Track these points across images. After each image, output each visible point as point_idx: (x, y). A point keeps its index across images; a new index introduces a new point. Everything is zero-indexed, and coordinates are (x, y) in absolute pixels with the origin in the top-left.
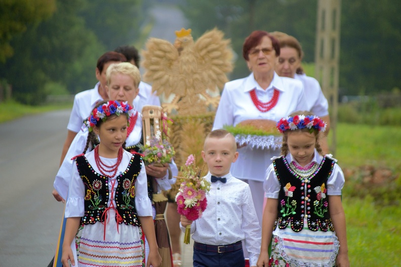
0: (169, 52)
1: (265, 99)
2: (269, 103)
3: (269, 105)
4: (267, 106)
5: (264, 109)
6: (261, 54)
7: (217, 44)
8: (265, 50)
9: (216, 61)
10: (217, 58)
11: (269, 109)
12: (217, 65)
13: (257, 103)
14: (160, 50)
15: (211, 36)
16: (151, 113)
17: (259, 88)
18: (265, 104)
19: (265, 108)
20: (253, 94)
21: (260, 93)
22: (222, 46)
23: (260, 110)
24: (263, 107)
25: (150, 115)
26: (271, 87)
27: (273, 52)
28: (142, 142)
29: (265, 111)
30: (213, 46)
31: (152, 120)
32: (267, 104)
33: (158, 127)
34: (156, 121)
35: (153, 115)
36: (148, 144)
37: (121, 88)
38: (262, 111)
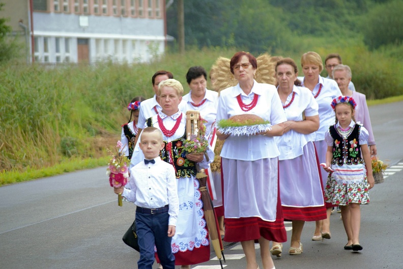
1: (247, 101)
2: (251, 104)
3: (250, 106)
5: (246, 109)
6: (241, 68)
8: (244, 65)
11: (250, 109)
13: (241, 104)
16: (192, 116)
17: (243, 94)
18: (247, 106)
20: (239, 98)
21: (244, 98)
23: (244, 110)
24: (246, 108)
25: (191, 117)
26: (251, 93)
27: (250, 66)
28: (185, 137)
29: (247, 111)
31: (192, 121)
32: (249, 105)
33: (196, 126)
34: (195, 122)
35: (193, 117)
36: (189, 139)
37: (168, 97)
38: (245, 111)
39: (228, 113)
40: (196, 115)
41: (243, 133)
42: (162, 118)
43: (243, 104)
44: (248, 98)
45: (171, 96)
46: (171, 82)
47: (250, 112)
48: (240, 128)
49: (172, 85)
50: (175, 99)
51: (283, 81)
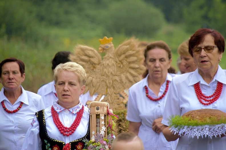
0: (92, 57)
2: (212, 96)
3: (211, 99)
4: (209, 99)
5: (206, 103)
7: (133, 51)
9: (132, 65)
10: (133, 62)
11: (212, 102)
12: (133, 68)
14: (86, 55)
15: (129, 44)
16: (98, 109)
17: (203, 82)
18: (208, 97)
19: (208, 101)
20: (197, 87)
21: (204, 87)
22: (138, 52)
23: (203, 104)
24: (206, 101)
25: (96, 111)
27: (216, 50)
28: (88, 136)
29: (207, 104)
30: (131, 52)
31: (98, 116)
32: (210, 97)
33: (103, 123)
34: (102, 117)
35: (99, 111)
36: (93, 139)
37: (67, 84)
38: (205, 104)
39: (181, 106)
40: (103, 109)
41: (204, 136)
42: (58, 111)
43: (202, 95)
44: (209, 87)
45: (71, 84)
46: (72, 66)
47: (210, 107)
48: (200, 127)
49: (73, 69)
50: (75, 87)
51: (155, 69)
